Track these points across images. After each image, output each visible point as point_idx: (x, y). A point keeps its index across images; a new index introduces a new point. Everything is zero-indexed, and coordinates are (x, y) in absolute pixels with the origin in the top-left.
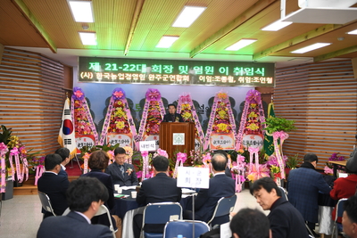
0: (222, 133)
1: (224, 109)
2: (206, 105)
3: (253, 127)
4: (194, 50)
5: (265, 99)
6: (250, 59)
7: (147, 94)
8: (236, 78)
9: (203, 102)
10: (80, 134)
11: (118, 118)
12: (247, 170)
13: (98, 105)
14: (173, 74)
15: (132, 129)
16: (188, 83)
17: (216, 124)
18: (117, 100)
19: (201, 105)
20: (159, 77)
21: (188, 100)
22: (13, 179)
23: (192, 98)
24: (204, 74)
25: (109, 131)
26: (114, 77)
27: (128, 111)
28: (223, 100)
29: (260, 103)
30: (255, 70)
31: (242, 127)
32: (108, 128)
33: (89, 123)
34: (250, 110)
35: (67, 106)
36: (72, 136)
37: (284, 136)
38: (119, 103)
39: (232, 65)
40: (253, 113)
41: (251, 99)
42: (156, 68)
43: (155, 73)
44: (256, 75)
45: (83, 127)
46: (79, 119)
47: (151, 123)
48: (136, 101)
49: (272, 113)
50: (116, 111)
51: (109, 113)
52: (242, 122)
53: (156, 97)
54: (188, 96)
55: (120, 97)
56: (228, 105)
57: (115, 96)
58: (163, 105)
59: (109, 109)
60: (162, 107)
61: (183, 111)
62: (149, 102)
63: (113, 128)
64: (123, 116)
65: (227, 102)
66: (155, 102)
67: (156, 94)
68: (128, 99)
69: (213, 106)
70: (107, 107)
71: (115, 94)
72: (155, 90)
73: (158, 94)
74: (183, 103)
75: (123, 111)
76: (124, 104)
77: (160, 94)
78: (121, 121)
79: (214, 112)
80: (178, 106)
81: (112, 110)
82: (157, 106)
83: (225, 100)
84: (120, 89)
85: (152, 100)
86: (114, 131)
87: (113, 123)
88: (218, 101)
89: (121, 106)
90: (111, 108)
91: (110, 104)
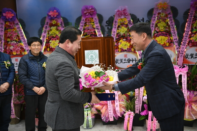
2: (146, 19)
7: (83, 11)
9: (141, 15)
11: (55, 38)
17: (155, 37)
19: (141, 18)
21: (125, 14)
23: (128, 12)
25: (45, 50)
28: (164, 10)
31: (186, 39)
32: (44, 47)
33: (22, 44)
34: (195, 19)
38: (54, 22)
45: (12, 48)
46: (9, 40)
50: (51, 30)
51: (45, 32)
52: (186, 33)
53: (92, 13)
54: (125, 10)
55: (55, 16)
56: (169, 16)
57: (50, 16)
58: (98, 22)
59: (44, 29)
60: (97, 23)
61: (119, 27)
62: (84, 19)
63: (47, 48)
64: (57, 35)
65: (168, 12)
66: (90, 19)
67: (92, 11)
68: (64, 18)
69: (153, 19)
70: (43, 27)
71: (50, 14)
72: (90, 7)
73: (93, 10)
74: (120, 18)
75: (57, 30)
76: (59, 23)
77: (95, 10)
78: (55, 40)
79: (153, 24)
80: (114, 21)
81: (47, 30)
82: (91, 23)
83: (165, 10)
84: (55, 8)
85: (87, 17)
86: (48, 49)
87: (48, 42)
88: (158, 12)
89: (56, 25)
90: (46, 27)
91: (46, 23)
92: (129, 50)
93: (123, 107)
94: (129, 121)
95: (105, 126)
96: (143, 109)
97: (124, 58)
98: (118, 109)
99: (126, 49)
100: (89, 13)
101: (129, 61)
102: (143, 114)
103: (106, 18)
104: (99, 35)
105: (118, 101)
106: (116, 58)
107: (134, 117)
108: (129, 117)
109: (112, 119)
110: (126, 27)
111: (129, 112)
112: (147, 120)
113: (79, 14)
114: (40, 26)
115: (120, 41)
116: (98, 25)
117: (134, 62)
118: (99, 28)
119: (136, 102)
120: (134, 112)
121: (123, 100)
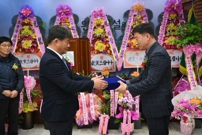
0: (137, 49)
2: (122, 21)
7: (57, 11)
9: (118, 16)
11: (28, 38)
17: (131, 39)
19: (117, 20)
21: (101, 15)
23: (104, 13)
25: (17, 51)
27: (37, 30)
29: (182, 12)
31: (160, 42)
32: (16, 47)
34: (169, 23)
38: (26, 21)
40: (172, 25)
41: (171, 9)
50: (23, 29)
51: (17, 32)
52: (160, 35)
53: (67, 13)
54: (101, 11)
55: (28, 15)
56: (144, 18)
57: (22, 14)
58: (73, 22)
59: (16, 28)
60: (73, 24)
61: (95, 28)
62: (59, 19)
63: (19, 48)
64: (30, 35)
65: (144, 15)
66: (65, 19)
67: (67, 10)
68: (37, 17)
69: (129, 21)
70: (14, 26)
71: (22, 12)
72: (65, 6)
73: (69, 10)
74: (96, 19)
75: (30, 29)
76: (32, 22)
77: (71, 10)
78: (28, 40)
79: (129, 26)
80: (90, 22)
81: (19, 29)
82: (67, 24)
83: (141, 12)
84: (27, 6)
85: (62, 17)
86: (20, 50)
87: (20, 43)
88: (133, 14)
89: (29, 24)
90: (18, 26)
91: (17, 22)
92: (105, 52)
93: (98, 110)
94: (104, 124)
95: (80, 130)
96: (118, 112)
97: (100, 60)
98: (93, 112)
99: (102, 51)
100: (65, 12)
101: (105, 63)
102: (118, 116)
103: (82, 19)
104: (75, 36)
105: (93, 104)
106: (92, 60)
107: (109, 120)
108: (104, 120)
109: (86, 123)
110: (102, 28)
111: (104, 115)
112: (121, 123)
113: (54, 14)
114: (11, 25)
115: (96, 42)
116: (74, 25)
117: (110, 64)
118: (75, 28)
119: (111, 105)
120: (109, 115)
121: (98, 103)
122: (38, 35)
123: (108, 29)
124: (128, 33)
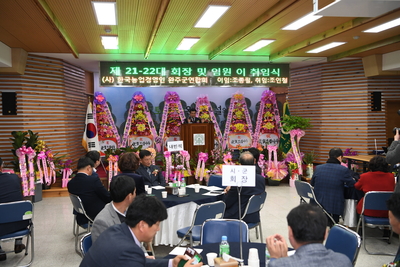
0: (240, 133)
1: (240, 109)
2: (223, 106)
3: (269, 126)
4: (213, 52)
5: (280, 99)
6: (266, 60)
7: (166, 97)
8: (253, 79)
9: (220, 103)
10: (103, 137)
11: (142, 122)
12: (266, 168)
13: (119, 109)
14: (191, 76)
15: (153, 131)
16: (206, 84)
17: (233, 124)
18: (137, 103)
19: (218, 106)
20: (178, 80)
21: (206, 102)
22: (42, 182)
23: (209, 100)
24: (222, 76)
25: (131, 133)
26: (134, 80)
27: (148, 114)
28: (240, 101)
29: (275, 103)
30: (271, 70)
31: (258, 127)
32: (130, 130)
33: (111, 127)
34: (265, 110)
35: (90, 111)
36: (95, 139)
37: (301, 134)
38: (139, 106)
39: (248, 66)
40: (268, 113)
41: (266, 99)
42: (175, 71)
43: (175, 76)
44: (271, 75)
45: (105, 130)
46: (101, 123)
47: (170, 125)
48: (156, 104)
49: (287, 112)
50: (136, 114)
51: (130, 116)
52: (258, 121)
53: (175, 99)
54: (206, 98)
55: (140, 100)
56: (244, 106)
57: (135, 100)
58: (181, 107)
59: (129, 112)
60: (181, 109)
61: (201, 113)
62: (168, 105)
63: (134, 131)
64: (143, 119)
65: (243, 103)
66: (174, 105)
67: (175, 97)
68: (147, 102)
69: (230, 107)
70: (128, 110)
71: (135, 98)
72: (173, 93)
74: (201, 105)
75: (143, 114)
76: (144, 108)
77: (178, 96)
78: (142, 124)
79: (231, 112)
81: (132, 113)
82: (176, 109)
85: (171, 102)
86: (135, 133)
87: (134, 127)
88: (234, 102)
89: (141, 109)
90: (131, 111)
91: (131, 107)
100: (173, 98)
103: (189, 104)
110: (207, 114)
113: (162, 99)
114: (126, 110)
122: (149, 119)
123: (212, 114)
124: (229, 118)
